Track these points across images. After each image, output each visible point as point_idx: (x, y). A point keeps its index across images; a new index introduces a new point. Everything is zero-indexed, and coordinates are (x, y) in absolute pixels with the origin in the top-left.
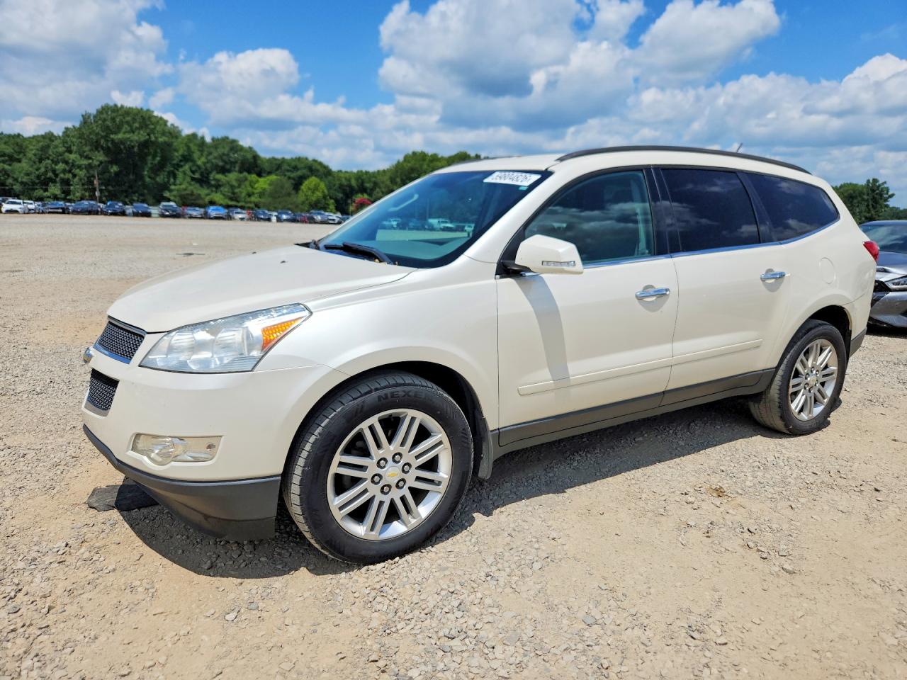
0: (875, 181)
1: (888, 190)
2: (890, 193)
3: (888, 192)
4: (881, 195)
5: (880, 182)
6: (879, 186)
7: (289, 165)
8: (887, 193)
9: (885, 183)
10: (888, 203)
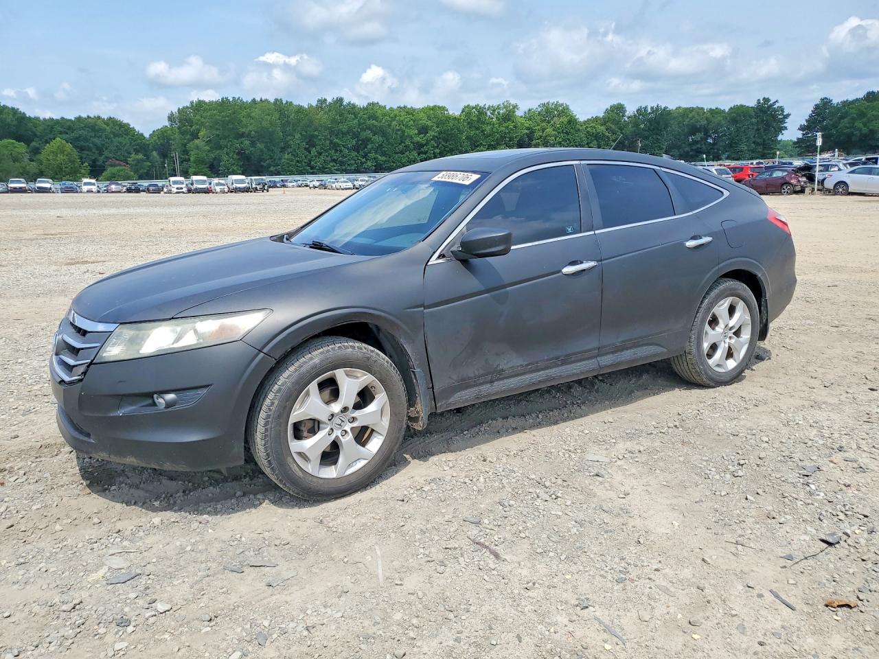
0: (766, 100)
1: (782, 109)
2: (785, 114)
3: (783, 111)
4: (774, 117)
5: (771, 102)
6: (772, 105)
7: (62, 127)
8: (782, 114)
9: (777, 101)
10: (785, 125)
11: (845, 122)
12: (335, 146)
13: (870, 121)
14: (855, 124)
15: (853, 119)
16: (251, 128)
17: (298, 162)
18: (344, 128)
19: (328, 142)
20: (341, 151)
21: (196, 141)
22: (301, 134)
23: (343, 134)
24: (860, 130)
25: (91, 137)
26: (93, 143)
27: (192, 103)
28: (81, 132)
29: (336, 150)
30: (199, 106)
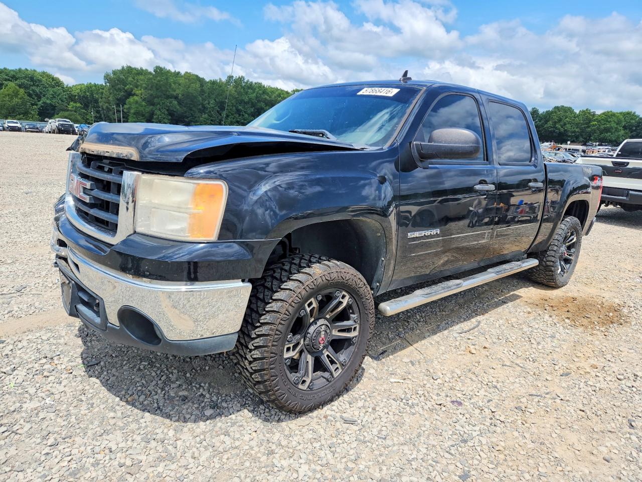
11: (550, 123)
12: (238, 112)
13: (565, 124)
14: (557, 126)
15: (555, 123)
16: (179, 92)
17: (212, 120)
18: (246, 99)
19: (234, 108)
20: (243, 115)
21: (136, 98)
22: (215, 100)
23: (246, 103)
24: (559, 129)
25: (30, 85)
26: (33, 90)
27: (123, 67)
28: (23, 81)
29: (240, 115)
30: (129, 71)
